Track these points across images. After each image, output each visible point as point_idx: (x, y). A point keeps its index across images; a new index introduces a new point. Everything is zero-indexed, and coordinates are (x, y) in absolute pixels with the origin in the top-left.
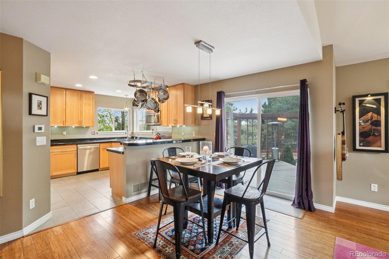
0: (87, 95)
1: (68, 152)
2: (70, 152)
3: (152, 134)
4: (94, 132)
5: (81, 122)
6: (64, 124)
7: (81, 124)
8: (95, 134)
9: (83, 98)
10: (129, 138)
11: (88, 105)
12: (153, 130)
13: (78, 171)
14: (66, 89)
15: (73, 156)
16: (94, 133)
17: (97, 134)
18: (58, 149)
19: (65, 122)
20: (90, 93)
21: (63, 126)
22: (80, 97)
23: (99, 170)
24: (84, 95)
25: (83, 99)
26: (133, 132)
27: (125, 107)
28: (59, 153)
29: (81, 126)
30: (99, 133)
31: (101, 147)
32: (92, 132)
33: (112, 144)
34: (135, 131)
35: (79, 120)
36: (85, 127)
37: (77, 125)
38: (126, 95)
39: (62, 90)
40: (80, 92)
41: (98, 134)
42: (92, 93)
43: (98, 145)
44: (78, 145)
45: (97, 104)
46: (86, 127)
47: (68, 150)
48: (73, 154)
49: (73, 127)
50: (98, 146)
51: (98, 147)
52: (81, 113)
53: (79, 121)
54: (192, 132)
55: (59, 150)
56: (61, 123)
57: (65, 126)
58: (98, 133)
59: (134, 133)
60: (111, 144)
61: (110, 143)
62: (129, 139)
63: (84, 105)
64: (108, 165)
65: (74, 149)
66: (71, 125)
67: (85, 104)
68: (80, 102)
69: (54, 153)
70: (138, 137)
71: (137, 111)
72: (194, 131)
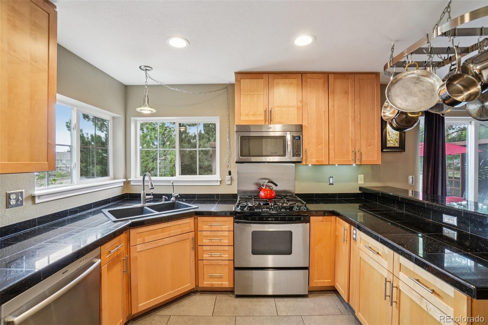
3: (219, 184)
4: (17, 194)
16: (17, 199)
17: (30, 202)
26: (129, 180)
30: (39, 196)
32: (9, 195)
41: (37, 201)
54: (358, 176)
58: (33, 198)
59: (132, 184)
70: (173, 194)
71: (138, 122)
72: (361, 174)
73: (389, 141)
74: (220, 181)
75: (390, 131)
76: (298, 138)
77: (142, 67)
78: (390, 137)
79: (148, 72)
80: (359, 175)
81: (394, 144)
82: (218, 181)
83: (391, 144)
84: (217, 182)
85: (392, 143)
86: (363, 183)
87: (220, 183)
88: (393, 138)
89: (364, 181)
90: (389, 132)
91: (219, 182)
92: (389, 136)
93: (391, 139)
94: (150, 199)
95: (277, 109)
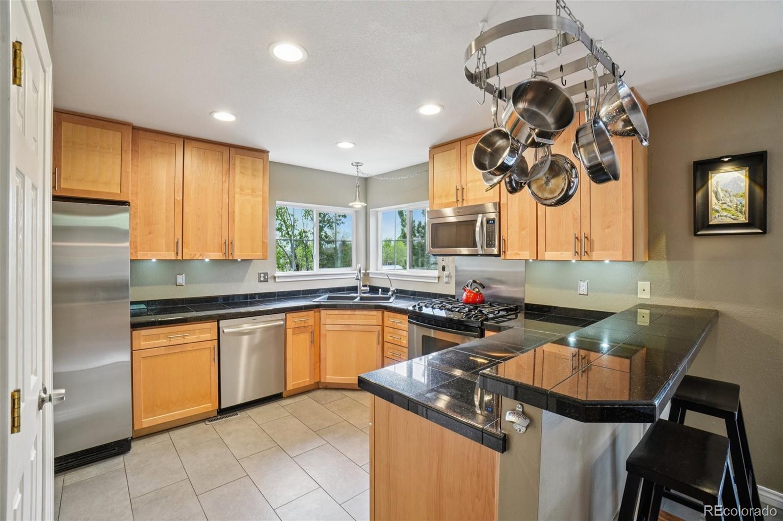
0: (249, 161)
1: (189, 347)
2: (197, 346)
3: (437, 281)
4: (264, 274)
5: (229, 245)
6: (177, 253)
7: (230, 252)
8: (267, 281)
9: (234, 168)
10: (363, 293)
11: (250, 192)
12: (444, 269)
13: (223, 407)
14: (186, 139)
15: (207, 357)
16: (264, 277)
17: (273, 280)
18: (158, 337)
19: (179, 245)
20: (257, 154)
21: (173, 258)
22: (226, 166)
23: (284, 395)
24: (238, 160)
25: (234, 172)
26: (368, 271)
27: (355, 200)
28: (162, 351)
29: (230, 258)
30: (278, 277)
31: (290, 324)
32: (260, 274)
33: (320, 312)
34: (372, 270)
35: (225, 238)
36: (239, 260)
37: (218, 256)
38: (357, 165)
39: (173, 139)
40: (227, 148)
41: (277, 280)
42: (262, 154)
43: (282, 320)
44: (221, 322)
45: (275, 190)
46: (243, 260)
47: (190, 338)
48: (207, 352)
49: (207, 260)
50: (282, 322)
51: (280, 326)
52: (230, 215)
53: (223, 242)
54: (637, 283)
55: (163, 342)
56: (168, 250)
57: (180, 257)
58: (275, 278)
59: (370, 276)
60: (317, 314)
61: (316, 310)
62: (363, 295)
63: (237, 190)
64: (308, 379)
65: (208, 336)
66: (200, 255)
67: (242, 189)
68: (225, 181)
69: (144, 353)
70: (391, 288)
71: (379, 213)
72: (644, 280)
73: (717, 211)
74: (439, 278)
75: (719, 190)
76: (492, 222)
77: (354, 164)
78: (721, 202)
79: (359, 167)
80: (639, 282)
81: (733, 217)
82: (436, 277)
83: (723, 218)
84: (434, 278)
85: (726, 216)
86: (648, 297)
87: (439, 280)
88: (730, 204)
89: (651, 294)
90: (716, 193)
91: (437, 279)
92: (717, 199)
93: (724, 206)
94: (366, 290)
95: (470, 185)
